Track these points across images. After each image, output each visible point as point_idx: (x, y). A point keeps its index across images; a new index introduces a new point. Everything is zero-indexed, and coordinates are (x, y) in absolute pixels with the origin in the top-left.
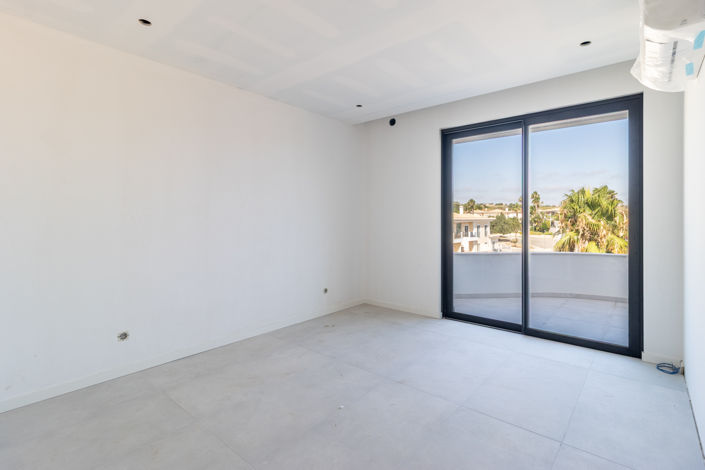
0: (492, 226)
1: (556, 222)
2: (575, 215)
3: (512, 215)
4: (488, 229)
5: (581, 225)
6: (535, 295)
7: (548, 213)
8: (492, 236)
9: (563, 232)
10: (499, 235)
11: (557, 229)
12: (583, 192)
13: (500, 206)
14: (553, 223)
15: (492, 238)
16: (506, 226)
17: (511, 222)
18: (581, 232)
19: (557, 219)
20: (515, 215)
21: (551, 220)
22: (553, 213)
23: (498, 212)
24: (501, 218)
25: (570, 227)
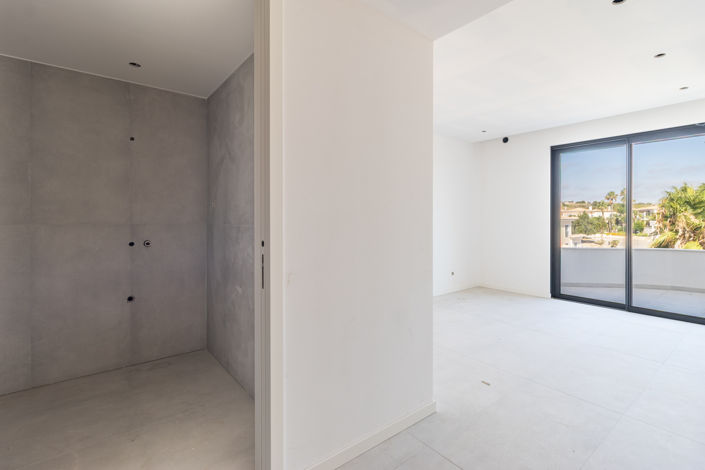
0: (574, 227)
1: (652, 223)
2: (674, 214)
3: (597, 214)
4: (570, 229)
5: (681, 224)
6: (640, 287)
7: (642, 211)
8: (574, 236)
9: (662, 231)
10: (582, 235)
11: (653, 230)
12: (684, 190)
13: (582, 204)
14: (648, 224)
15: (573, 239)
16: (590, 227)
17: (596, 222)
18: (681, 233)
19: (654, 219)
20: (601, 214)
21: (645, 219)
22: (648, 212)
23: (580, 210)
24: (584, 217)
25: (668, 227)
